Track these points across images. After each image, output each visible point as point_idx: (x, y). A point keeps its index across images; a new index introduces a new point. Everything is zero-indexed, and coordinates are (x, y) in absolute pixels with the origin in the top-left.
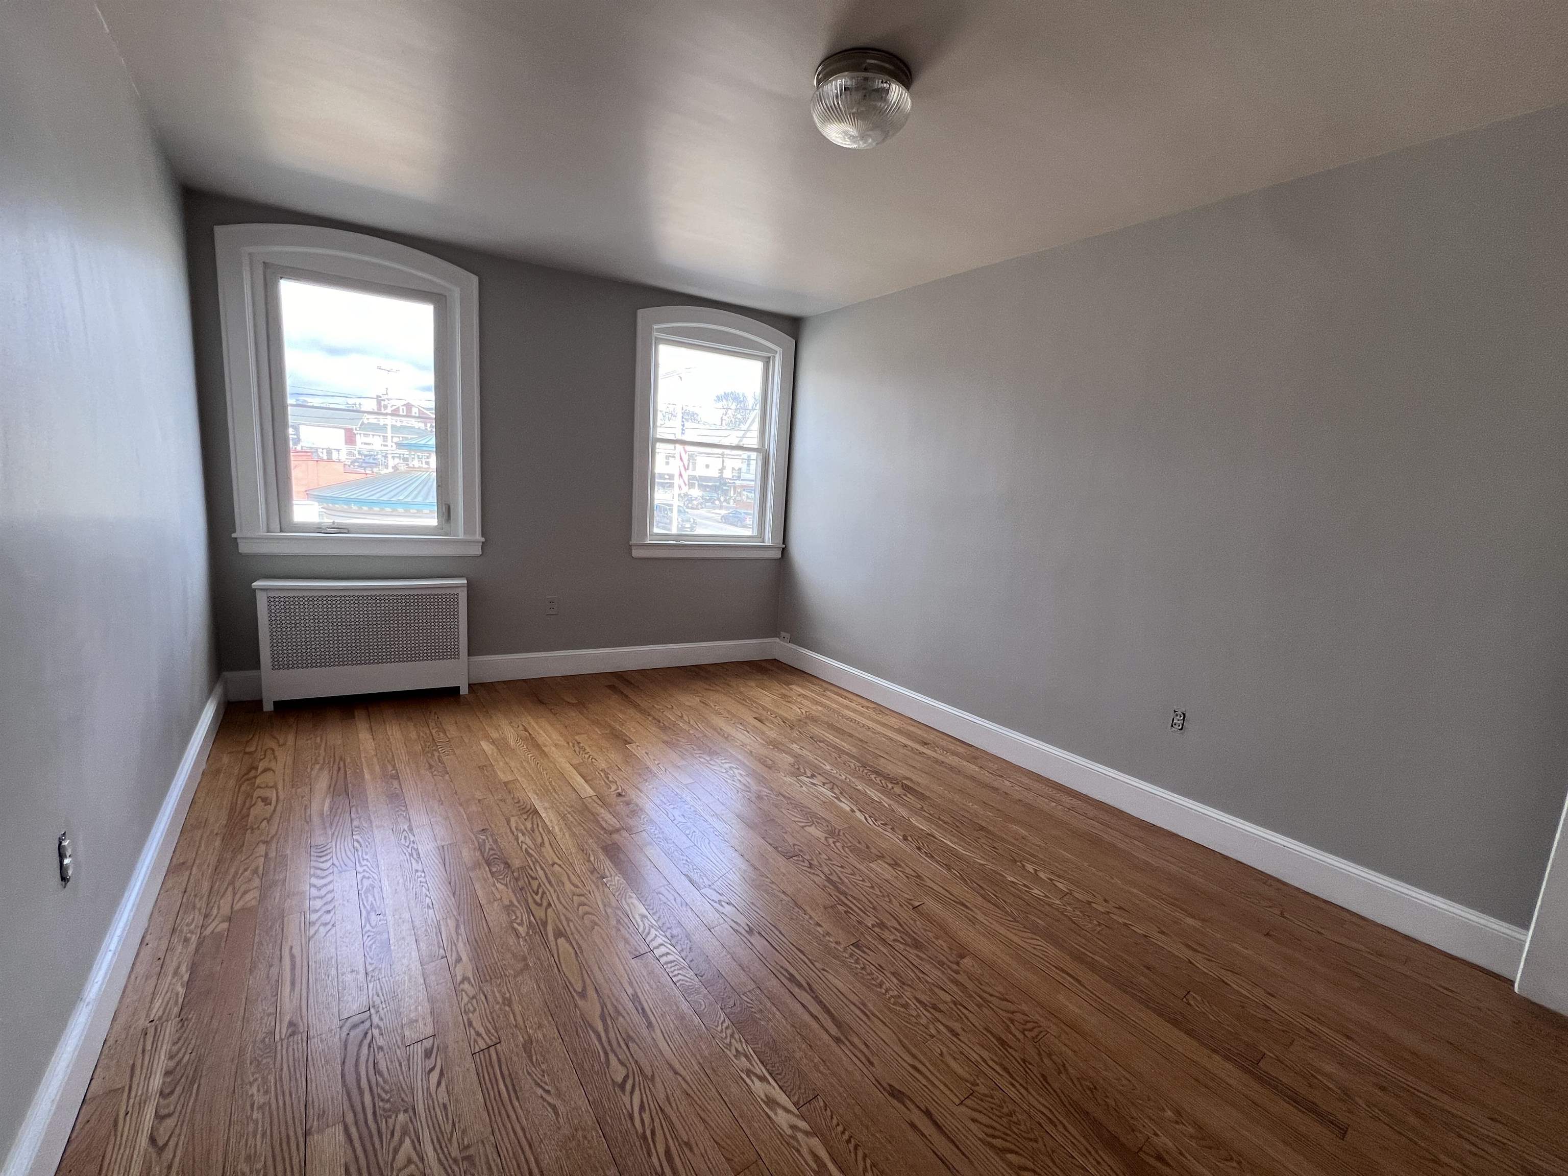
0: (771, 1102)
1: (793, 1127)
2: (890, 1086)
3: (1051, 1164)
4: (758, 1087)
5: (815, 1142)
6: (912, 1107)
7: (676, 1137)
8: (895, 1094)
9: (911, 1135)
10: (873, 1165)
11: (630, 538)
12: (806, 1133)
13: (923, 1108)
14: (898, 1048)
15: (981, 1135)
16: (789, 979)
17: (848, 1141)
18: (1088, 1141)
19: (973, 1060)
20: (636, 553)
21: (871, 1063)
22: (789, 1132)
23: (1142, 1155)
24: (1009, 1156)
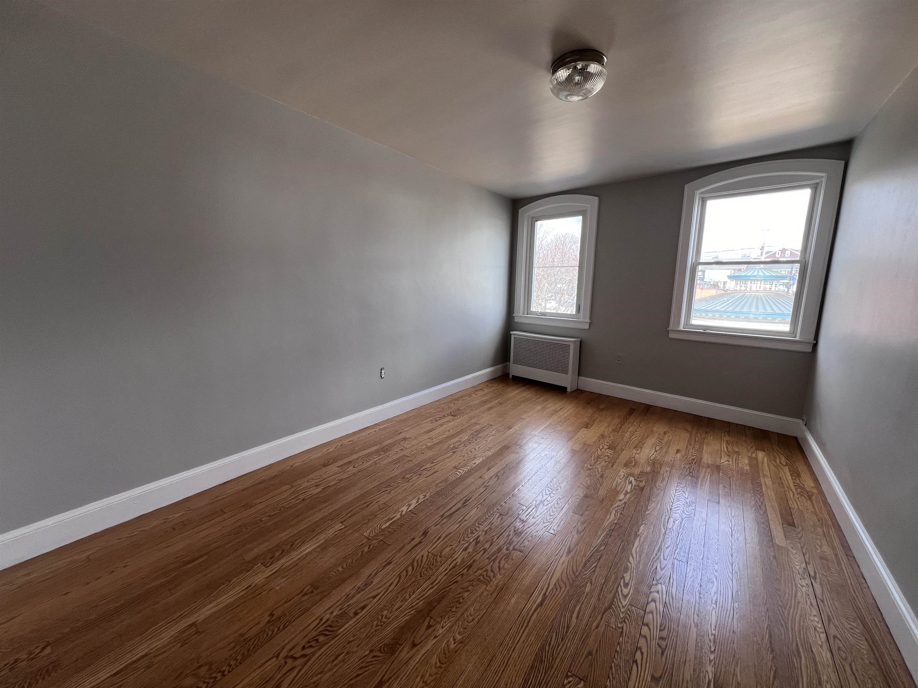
0: (409, 505)
1: (402, 511)
2: (428, 532)
3: (411, 581)
4: (414, 501)
5: (399, 516)
6: (422, 538)
7: (391, 490)
8: (425, 533)
9: (409, 539)
10: (395, 530)
11: (668, 327)
12: (401, 514)
13: (422, 541)
14: (447, 532)
15: (417, 558)
16: (466, 500)
17: (401, 524)
18: (428, 596)
19: (454, 555)
20: (671, 335)
21: (436, 526)
22: (401, 510)
23: (428, 618)
24: (411, 567)
